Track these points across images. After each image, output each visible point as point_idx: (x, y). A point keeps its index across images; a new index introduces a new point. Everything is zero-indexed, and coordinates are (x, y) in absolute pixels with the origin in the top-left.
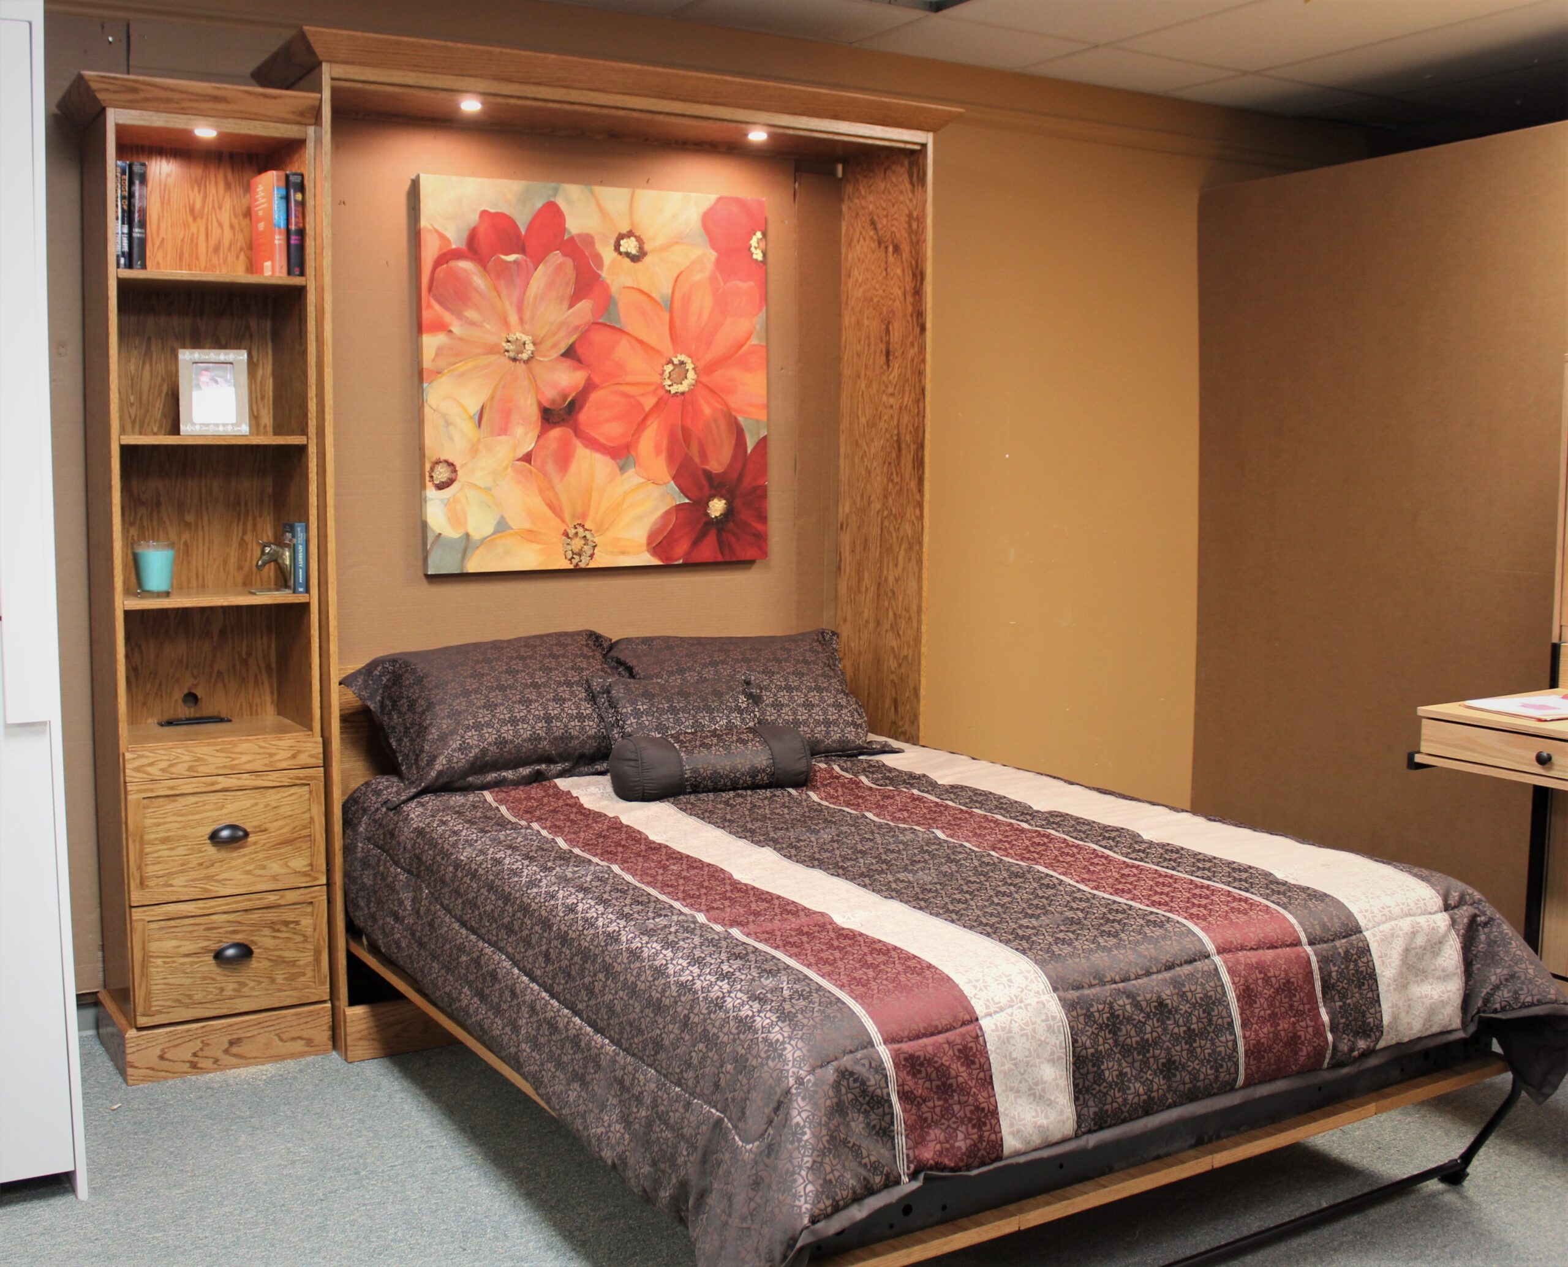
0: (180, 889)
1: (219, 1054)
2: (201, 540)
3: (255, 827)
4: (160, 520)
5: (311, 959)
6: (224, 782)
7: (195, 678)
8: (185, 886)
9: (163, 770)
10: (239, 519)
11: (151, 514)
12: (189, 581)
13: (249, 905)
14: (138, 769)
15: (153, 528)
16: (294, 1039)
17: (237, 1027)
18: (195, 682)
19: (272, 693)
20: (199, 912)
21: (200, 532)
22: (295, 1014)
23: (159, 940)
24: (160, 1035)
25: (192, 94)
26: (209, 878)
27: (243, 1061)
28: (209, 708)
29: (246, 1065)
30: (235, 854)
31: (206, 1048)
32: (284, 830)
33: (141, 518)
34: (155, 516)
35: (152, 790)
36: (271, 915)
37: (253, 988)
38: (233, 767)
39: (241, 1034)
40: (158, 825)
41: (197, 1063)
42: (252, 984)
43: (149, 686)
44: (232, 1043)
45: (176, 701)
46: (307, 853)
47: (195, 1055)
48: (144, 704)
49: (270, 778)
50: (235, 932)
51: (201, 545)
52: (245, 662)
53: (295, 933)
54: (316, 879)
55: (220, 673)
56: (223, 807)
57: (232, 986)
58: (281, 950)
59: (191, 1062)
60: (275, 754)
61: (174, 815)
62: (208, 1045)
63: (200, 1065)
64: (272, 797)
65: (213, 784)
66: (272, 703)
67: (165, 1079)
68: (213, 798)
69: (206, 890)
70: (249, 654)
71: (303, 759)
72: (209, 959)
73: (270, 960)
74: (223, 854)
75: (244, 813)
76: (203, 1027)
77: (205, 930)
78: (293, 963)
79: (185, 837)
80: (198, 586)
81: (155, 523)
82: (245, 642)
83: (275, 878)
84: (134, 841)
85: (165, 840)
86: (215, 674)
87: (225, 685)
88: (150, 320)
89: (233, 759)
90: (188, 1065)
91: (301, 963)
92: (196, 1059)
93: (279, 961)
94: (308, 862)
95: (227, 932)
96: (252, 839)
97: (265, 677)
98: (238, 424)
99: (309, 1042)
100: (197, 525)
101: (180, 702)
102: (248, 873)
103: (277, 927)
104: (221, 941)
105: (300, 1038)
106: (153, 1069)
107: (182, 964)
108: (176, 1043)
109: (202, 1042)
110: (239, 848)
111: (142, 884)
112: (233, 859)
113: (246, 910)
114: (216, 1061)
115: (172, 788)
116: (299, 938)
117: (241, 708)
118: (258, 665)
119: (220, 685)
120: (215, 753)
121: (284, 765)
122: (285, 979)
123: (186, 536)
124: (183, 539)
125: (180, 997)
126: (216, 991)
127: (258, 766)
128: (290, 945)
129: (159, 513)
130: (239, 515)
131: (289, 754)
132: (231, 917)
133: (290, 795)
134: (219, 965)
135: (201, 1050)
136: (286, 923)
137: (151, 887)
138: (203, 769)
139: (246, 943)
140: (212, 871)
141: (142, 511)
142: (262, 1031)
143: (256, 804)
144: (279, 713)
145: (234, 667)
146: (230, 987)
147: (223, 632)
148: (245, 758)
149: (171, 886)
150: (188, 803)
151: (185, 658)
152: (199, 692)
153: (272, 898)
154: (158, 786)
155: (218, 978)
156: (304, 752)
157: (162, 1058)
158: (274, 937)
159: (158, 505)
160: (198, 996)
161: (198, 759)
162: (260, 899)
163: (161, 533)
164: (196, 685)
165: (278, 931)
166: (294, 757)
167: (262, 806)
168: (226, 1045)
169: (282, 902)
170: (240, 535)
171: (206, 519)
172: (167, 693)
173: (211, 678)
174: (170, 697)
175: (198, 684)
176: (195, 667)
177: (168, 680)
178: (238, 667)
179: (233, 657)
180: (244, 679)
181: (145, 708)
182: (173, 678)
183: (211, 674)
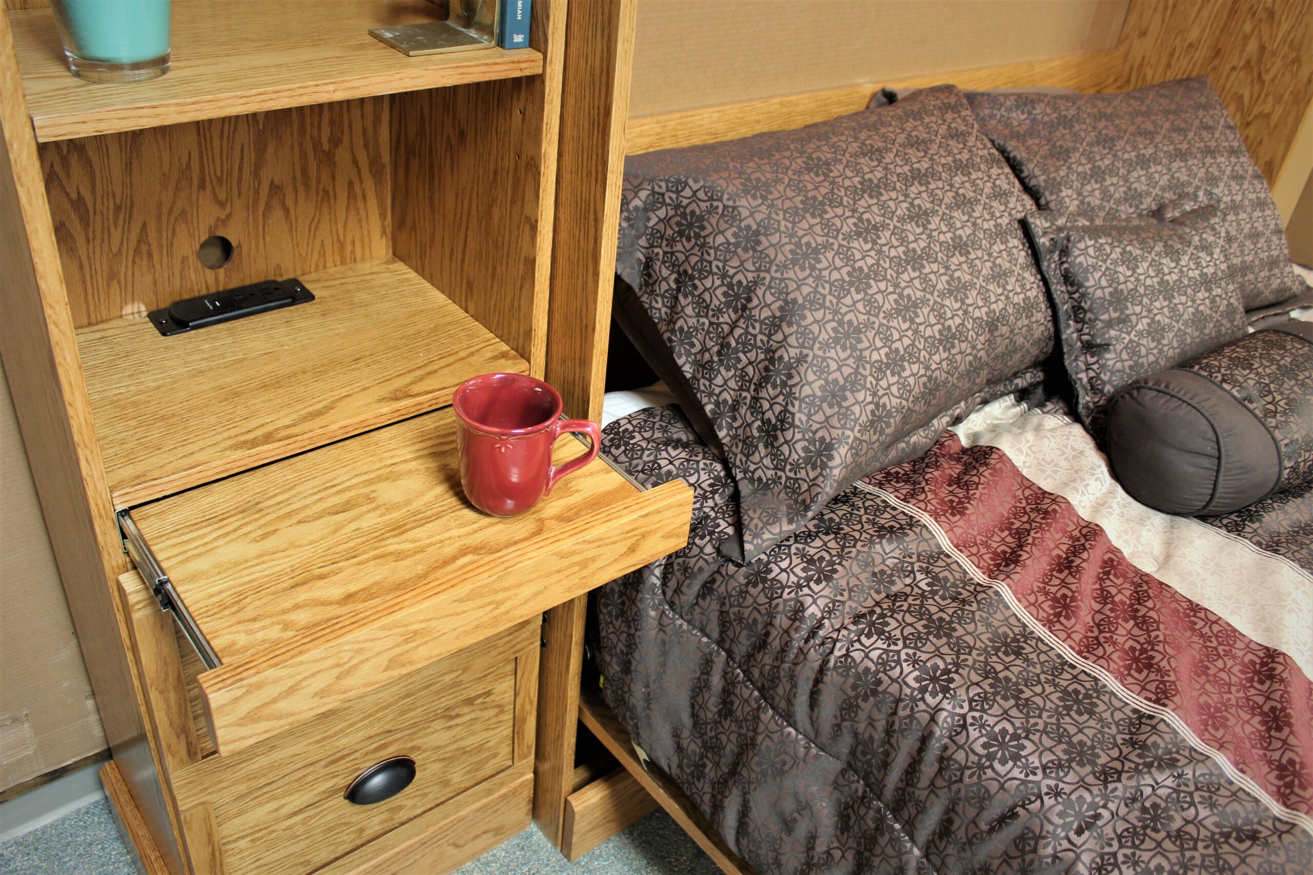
5: (508, 732)
7: (222, 204)
16: (475, 838)
18: (223, 216)
19: (383, 216)
28: (257, 264)
36: (442, 698)
37: (413, 809)
42: (412, 804)
43: (116, 234)
45: (184, 259)
48: (112, 276)
50: (382, 747)
52: (328, 159)
53: (483, 708)
55: (275, 189)
57: (377, 819)
66: (384, 232)
70: (335, 142)
72: (340, 800)
73: (443, 760)
77: (326, 766)
78: (478, 749)
86: (264, 191)
87: (287, 210)
91: (491, 745)
93: (455, 757)
95: (366, 754)
97: (369, 183)
99: (498, 830)
101: (193, 259)
103: (453, 713)
104: (358, 772)
105: (486, 832)
107: (288, 828)
116: (489, 713)
117: (323, 253)
118: (355, 162)
119: (277, 213)
122: (466, 772)
126: (351, 837)
128: (476, 726)
134: (356, 808)
136: (471, 701)
139: (403, 755)
144: (398, 255)
145: (305, 171)
146: (375, 824)
151: (196, 167)
152: (235, 234)
155: (354, 819)
158: (449, 728)
160: (321, 857)
164: (225, 221)
165: (457, 716)
172: (160, 246)
173: (256, 201)
174: (170, 255)
175: (229, 216)
176: (220, 180)
177: (159, 217)
178: (313, 173)
179: (303, 152)
180: (326, 192)
181: (115, 284)
182: (170, 211)
183: (257, 191)
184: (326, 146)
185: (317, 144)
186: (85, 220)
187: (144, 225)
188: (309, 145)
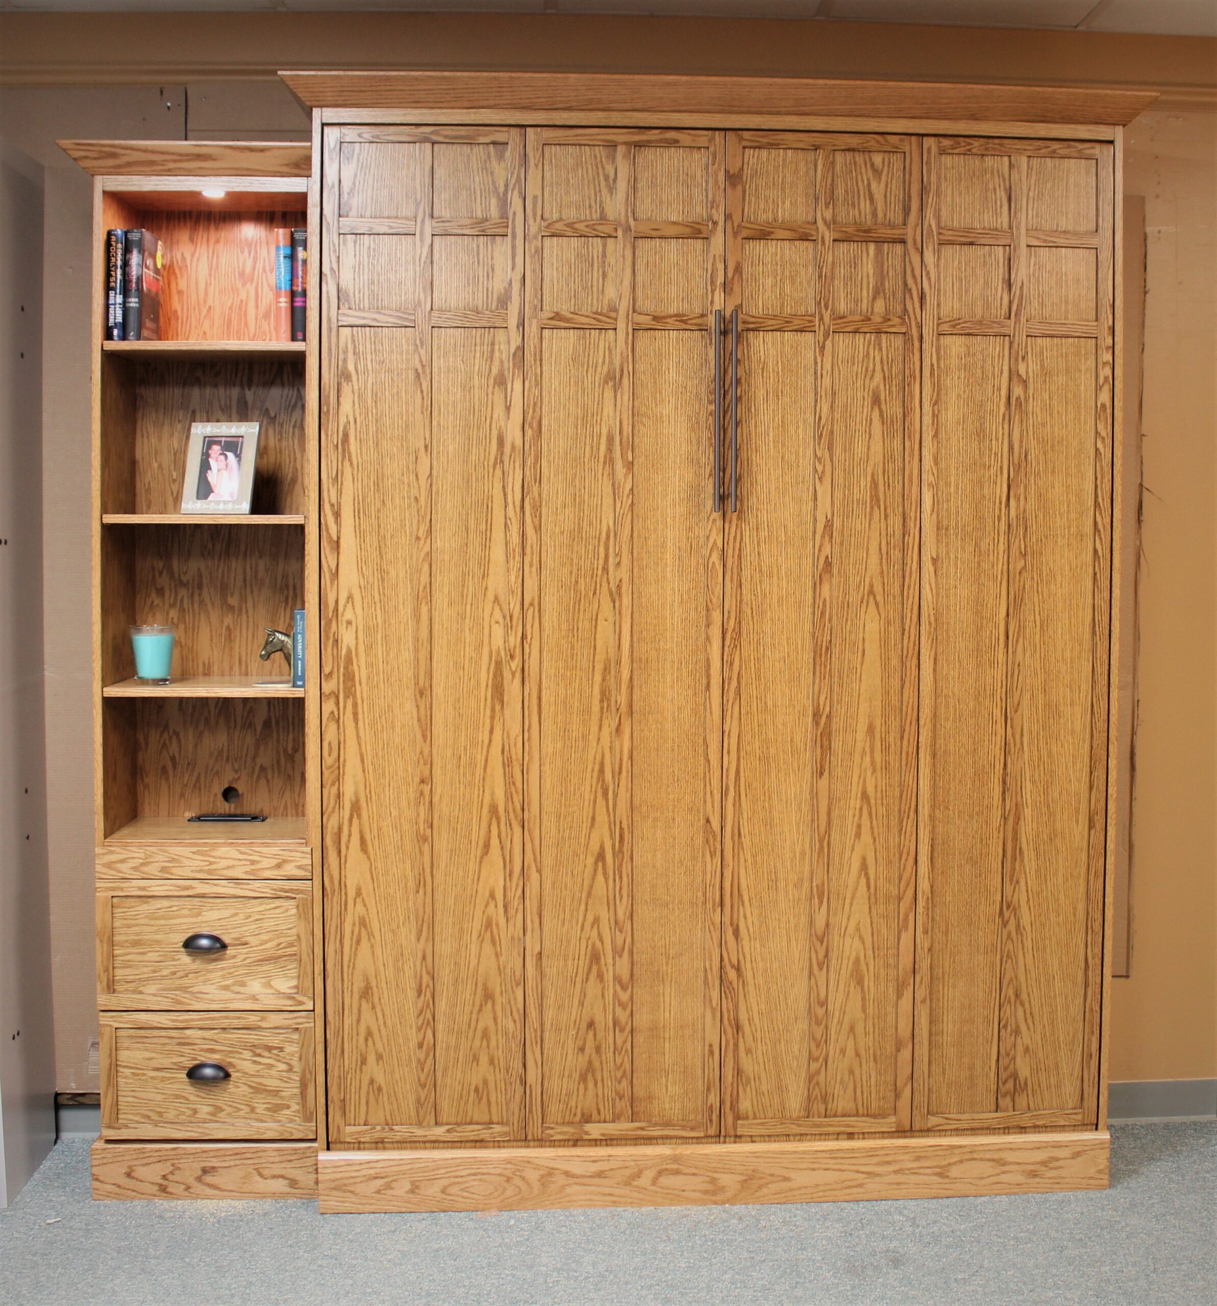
0: (151, 998)
1: (191, 1181)
2: (244, 624)
3: (235, 939)
4: (202, 602)
5: (297, 1091)
6: (201, 888)
7: (236, 772)
8: (154, 995)
9: (135, 869)
10: (287, 603)
11: (192, 595)
12: (231, 668)
13: (225, 1023)
14: (109, 865)
15: (194, 610)
16: (274, 1177)
17: (211, 1154)
18: (236, 776)
20: (171, 1024)
21: (244, 617)
22: (278, 1150)
23: (127, 1049)
24: (128, 1150)
25: (173, 154)
26: (184, 989)
27: (217, 1192)
28: (252, 804)
29: (222, 1198)
30: (211, 966)
31: (176, 1172)
32: (268, 945)
33: (182, 600)
34: (196, 598)
35: (122, 889)
36: (251, 1037)
37: (229, 1114)
38: (210, 872)
39: (214, 1163)
40: (129, 926)
41: (166, 1187)
42: (229, 1110)
43: (186, 776)
44: (205, 1171)
45: (215, 795)
46: (294, 973)
47: (164, 1177)
48: (182, 795)
49: (250, 887)
50: (212, 1051)
51: (244, 632)
52: (289, 759)
53: (279, 1061)
54: (301, 1003)
55: (263, 769)
56: (197, 915)
57: (207, 1109)
58: (262, 1077)
59: (161, 1185)
60: (258, 862)
61: (145, 918)
62: (179, 1169)
63: (169, 1190)
64: (256, 907)
65: (187, 888)
67: (133, 1198)
68: (188, 902)
69: (178, 1002)
70: (294, 750)
71: (290, 870)
72: (183, 1075)
73: (250, 1086)
74: (198, 965)
75: (223, 922)
76: (175, 1149)
77: (180, 1044)
78: (276, 1093)
79: (158, 942)
80: (240, 674)
81: (196, 606)
82: (291, 736)
83: (254, 998)
84: (101, 941)
85: (136, 943)
86: (257, 768)
87: (268, 781)
88: (196, 392)
89: (211, 863)
90: (157, 1188)
91: (283, 1094)
92: (165, 1183)
93: (258, 1090)
94: (294, 983)
95: (202, 1050)
96: (230, 952)
98: (238, 502)
99: (293, 1183)
100: (240, 610)
101: (220, 797)
102: (226, 988)
103: (258, 1051)
104: (195, 1059)
105: (282, 1177)
106: (119, 1186)
107: (152, 1078)
108: (145, 1161)
109: (173, 1165)
110: (215, 960)
111: (111, 988)
112: (210, 971)
113: (224, 1029)
114: (188, 1188)
115: (143, 889)
116: (283, 1067)
117: (286, 807)
119: (263, 782)
120: (191, 855)
121: (267, 874)
122: (267, 1109)
123: (228, 620)
124: (225, 624)
125: (149, 1114)
126: (190, 1112)
127: (238, 873)
128: (273, 1072)
129: (200, 595)
130: (287, 598)
131: (274, 862)
132: (208, 1034)
133: (274, 908)
134: (192, 1085)
135: (172, 1173)
136: (269, 1049)
137: (120, 992)
138: (178, 872)
139: (223, 1064)
140: (186, 981)
141: (183, 592)
142: (238, 1162)
143: (237, 914)
145: (278, 762)
146: (204, 1110)
147: (267, 724)
148: (224, 863)
149: (141, 993)
150: (159, 906)
151: (225, 749)
152: (241, 787)
153: (253, 1019)
154: (126, 885)
155: (192, 1098)
156: (291, 861)
157: (128, 1175)
158: (255, 1062)
159: (200, 586)
160: (171, 1115)
161: (173, 860)
162: (239, 1018)
163: (202, 617)
164: (237, 779)
165: (259, 1055)
166: (278, 866)
167: (242, 916)
168: (200, 1173)
169: (263, 1024)
170: (287, 620)
171: (250, 603)
172: (205, 786)
173: (253, 773)
174: (209, 791)
175: (239, 778)
176: (236, 760)
177: (206, 773)
178: (283, 763)
179: (278, 752)
180: (289, 776)
181: (182, 800)
182: (212, 770)
183: (253, 768)
184: (290, 752)
185: (285, 750)
186: (174, 766)
187: (199, 774)
188: (281, 750)
